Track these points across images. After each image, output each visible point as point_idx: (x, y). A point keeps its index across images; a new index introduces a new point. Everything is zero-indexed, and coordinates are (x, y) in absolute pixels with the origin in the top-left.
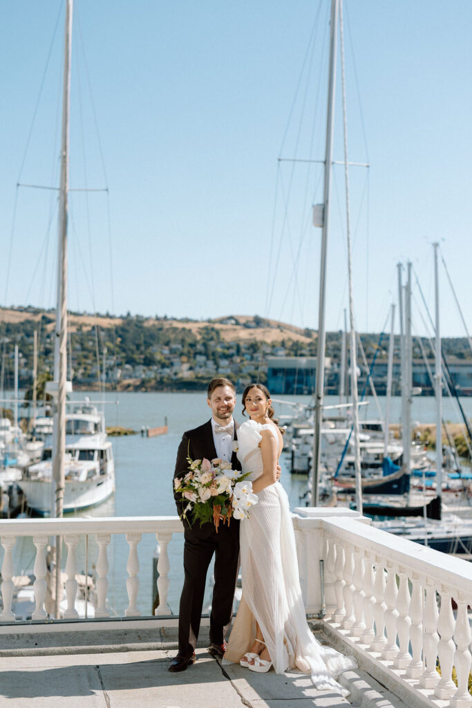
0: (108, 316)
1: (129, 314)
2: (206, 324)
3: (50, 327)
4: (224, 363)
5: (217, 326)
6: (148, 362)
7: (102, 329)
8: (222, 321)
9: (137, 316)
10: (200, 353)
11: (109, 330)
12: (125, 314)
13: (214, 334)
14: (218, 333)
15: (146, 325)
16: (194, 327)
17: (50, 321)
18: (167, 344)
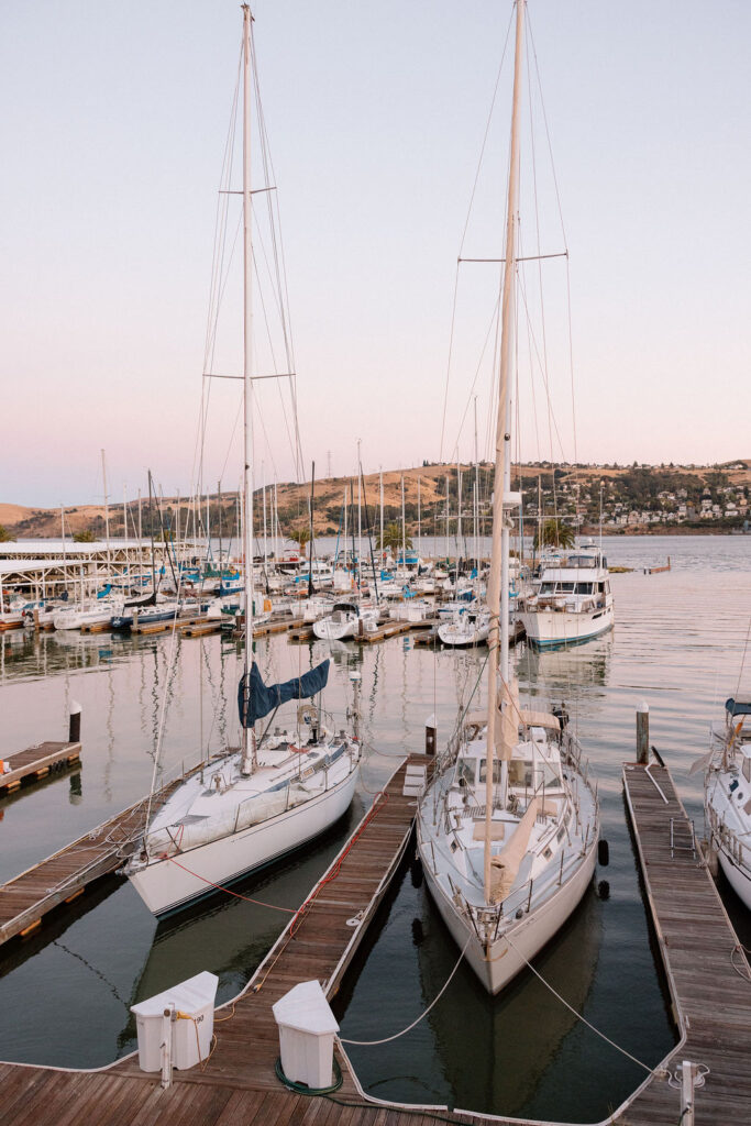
0: (616, 467)
1: (636, 465)
2: (712, 470)
3: (563, 480)
4: (731, 506)
5: (724, 471)
6: (655, 507)
7: (611, 479)
8: (727, 466)
9: (644, 466)
10: (707, 497)
11: (615, 480)
12: (632, 464)
13: (721, 479)
14: (724, 477)
15: (652, 473)
16: (700, 474)
17: (564, 474)
18: (673, 490)
